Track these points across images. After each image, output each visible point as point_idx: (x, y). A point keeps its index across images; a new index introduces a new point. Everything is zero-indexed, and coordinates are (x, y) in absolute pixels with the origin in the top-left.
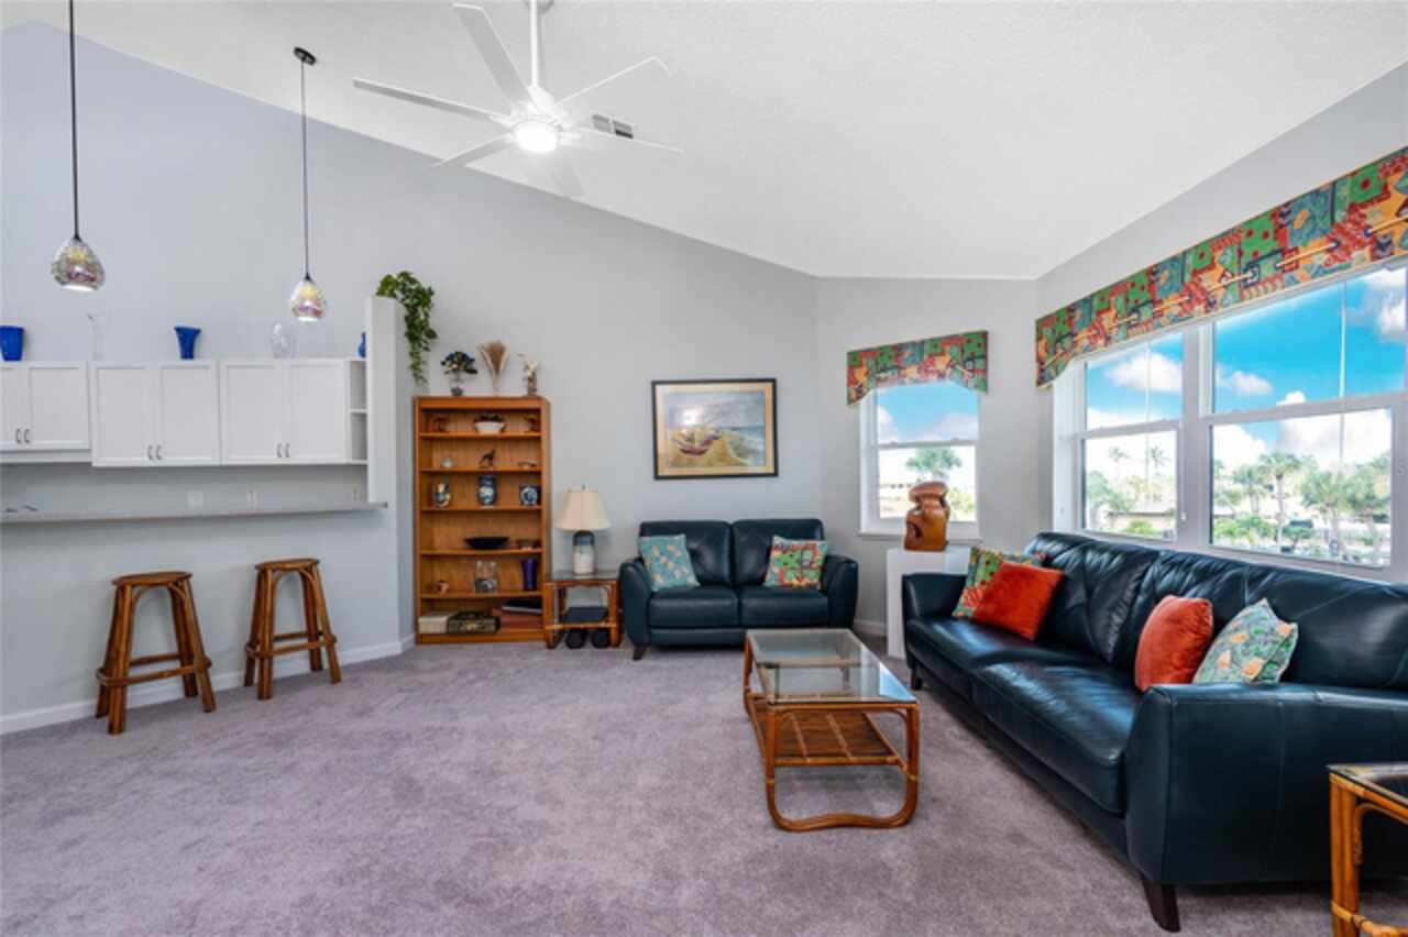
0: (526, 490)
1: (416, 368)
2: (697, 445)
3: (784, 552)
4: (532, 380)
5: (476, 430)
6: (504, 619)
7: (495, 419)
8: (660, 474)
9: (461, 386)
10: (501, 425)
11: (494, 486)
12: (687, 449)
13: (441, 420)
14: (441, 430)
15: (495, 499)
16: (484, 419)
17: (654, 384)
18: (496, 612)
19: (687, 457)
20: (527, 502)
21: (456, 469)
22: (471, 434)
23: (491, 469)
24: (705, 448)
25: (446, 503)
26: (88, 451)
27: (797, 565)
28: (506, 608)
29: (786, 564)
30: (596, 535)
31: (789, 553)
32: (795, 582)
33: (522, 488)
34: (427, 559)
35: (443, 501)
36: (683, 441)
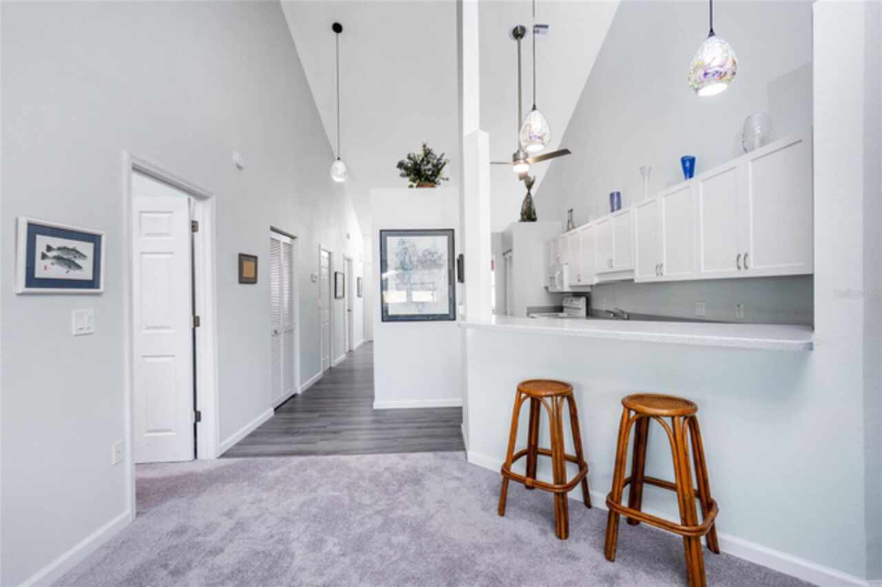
26: (632, 271)
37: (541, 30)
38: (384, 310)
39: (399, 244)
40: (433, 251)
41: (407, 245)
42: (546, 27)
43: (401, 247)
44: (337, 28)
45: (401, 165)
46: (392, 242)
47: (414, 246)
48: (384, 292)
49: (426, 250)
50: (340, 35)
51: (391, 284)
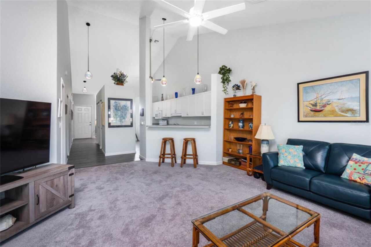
0: (250, 124)
1: (225, 90)
2: (318, 108)
3: (356, 163)
4: (253, 89)
5: (239, 106)
6: (242, 163)
7: (245, 103)
8: (300, 120)
9: (236, 94)
10: (246, 104)
11: (243, 123)
12: (313, 109)
13: (232, 104)
14: (232, 107)
15: (243, 127)
16: (241, 103)
17: (298, 84)
18: (240, 160)
19: (313, 113)
20: (250, 128)
21: (235, 118)
22: (238, 107)
23: (243, 118)
24: (323, 109)
25: (231, 127)
26: (181, 114)
27: (362, 172)
28: (242, 160)
29: (355, 169)
30: (270, 141)
31: (358, 164)
32: (359, 180)
33: (249, 124)
34: (226, 142)
35: (230, 127)
36: (311, 106)
37: (157, 42)
38: (109, 124)
39: (114, 103)
40: (126, 105)
41: (117, 103)
42: (158, 41)
43: (115, 104)
44: (88, 24)
45: (112, 76)
46: (112, 102)
47: (120, 104)
48: (109, 119)
49: (124, 105)
50: (89, 27)
51: (112, 116)
